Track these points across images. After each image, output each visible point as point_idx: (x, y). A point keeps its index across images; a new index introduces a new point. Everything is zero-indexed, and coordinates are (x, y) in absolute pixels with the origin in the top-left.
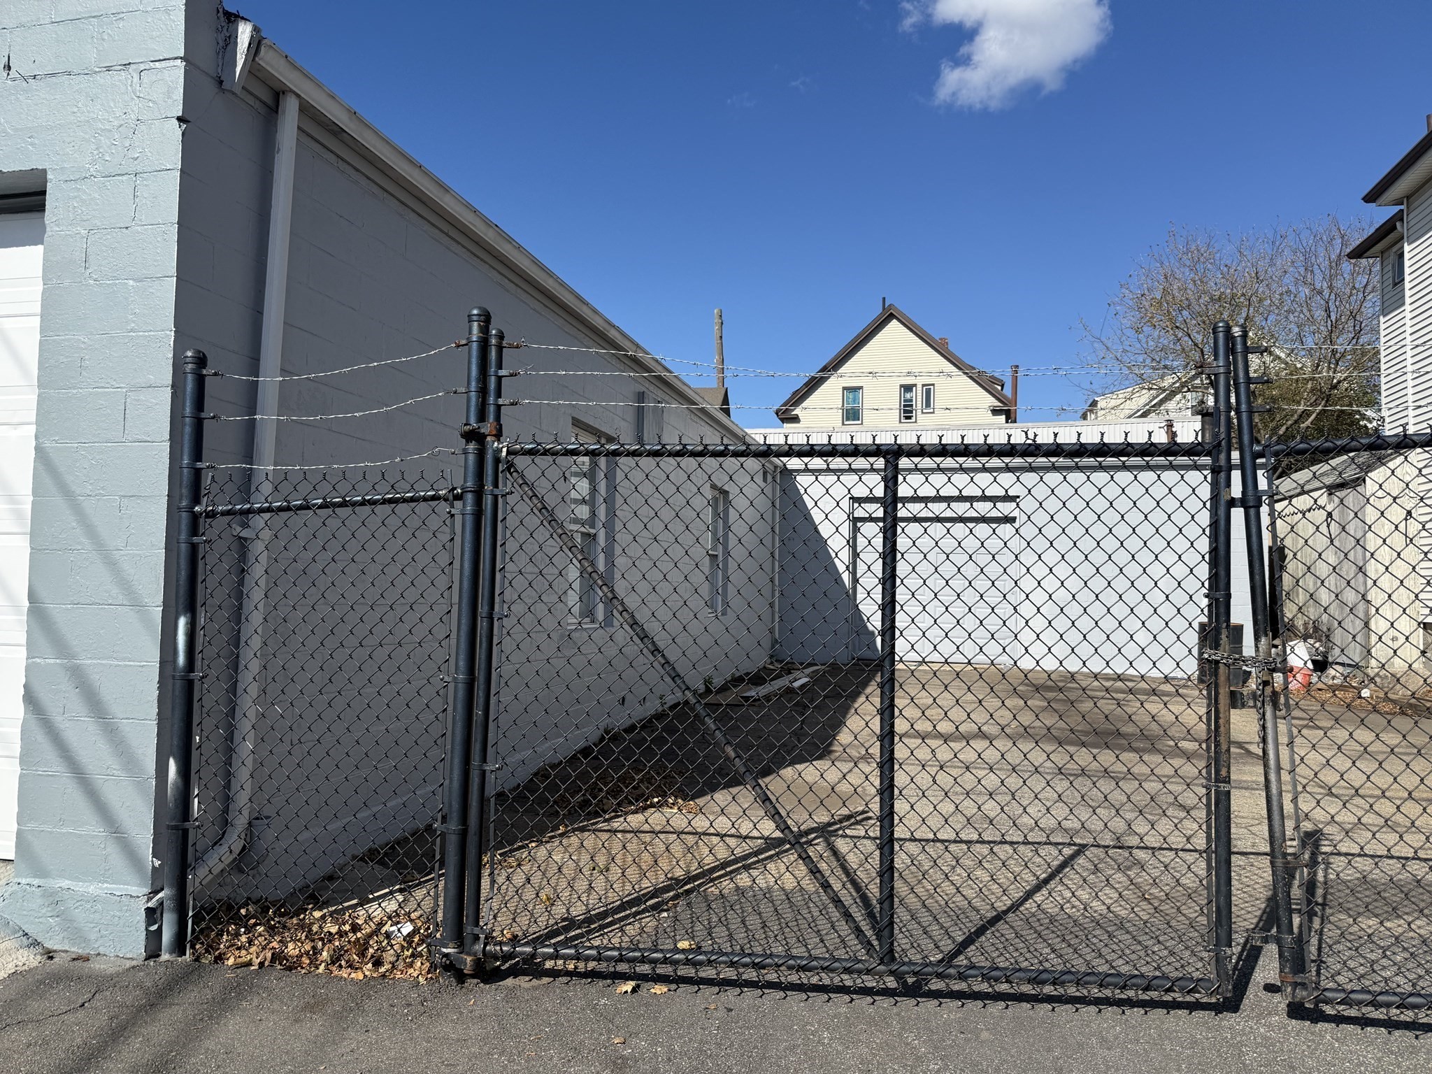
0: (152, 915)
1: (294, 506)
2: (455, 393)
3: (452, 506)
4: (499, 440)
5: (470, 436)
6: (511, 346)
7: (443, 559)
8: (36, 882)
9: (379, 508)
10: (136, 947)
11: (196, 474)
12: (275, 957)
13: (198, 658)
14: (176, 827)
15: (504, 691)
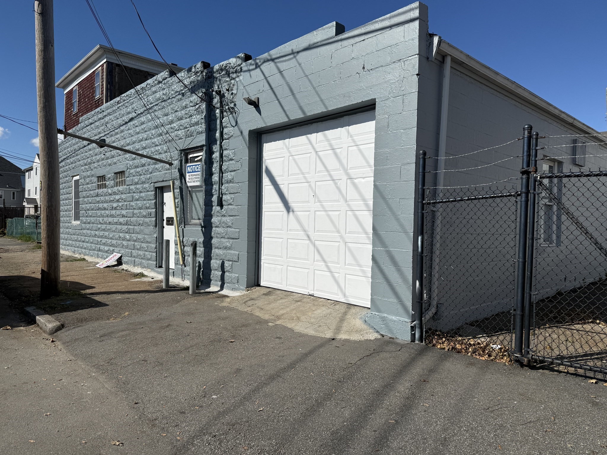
0: (413, 328)
1: (458, 200)
2: (518, 157)
3: (517, 198)
4: (536, 173)
5: (523, 173)
6: (542, 138)
7: (513, 217)
8: (377, 314)
10: (408, 338)
11: (423, 191)
12: (453, 348)
13: (425, 249)
14: (419, 302)
15: (538, 266)
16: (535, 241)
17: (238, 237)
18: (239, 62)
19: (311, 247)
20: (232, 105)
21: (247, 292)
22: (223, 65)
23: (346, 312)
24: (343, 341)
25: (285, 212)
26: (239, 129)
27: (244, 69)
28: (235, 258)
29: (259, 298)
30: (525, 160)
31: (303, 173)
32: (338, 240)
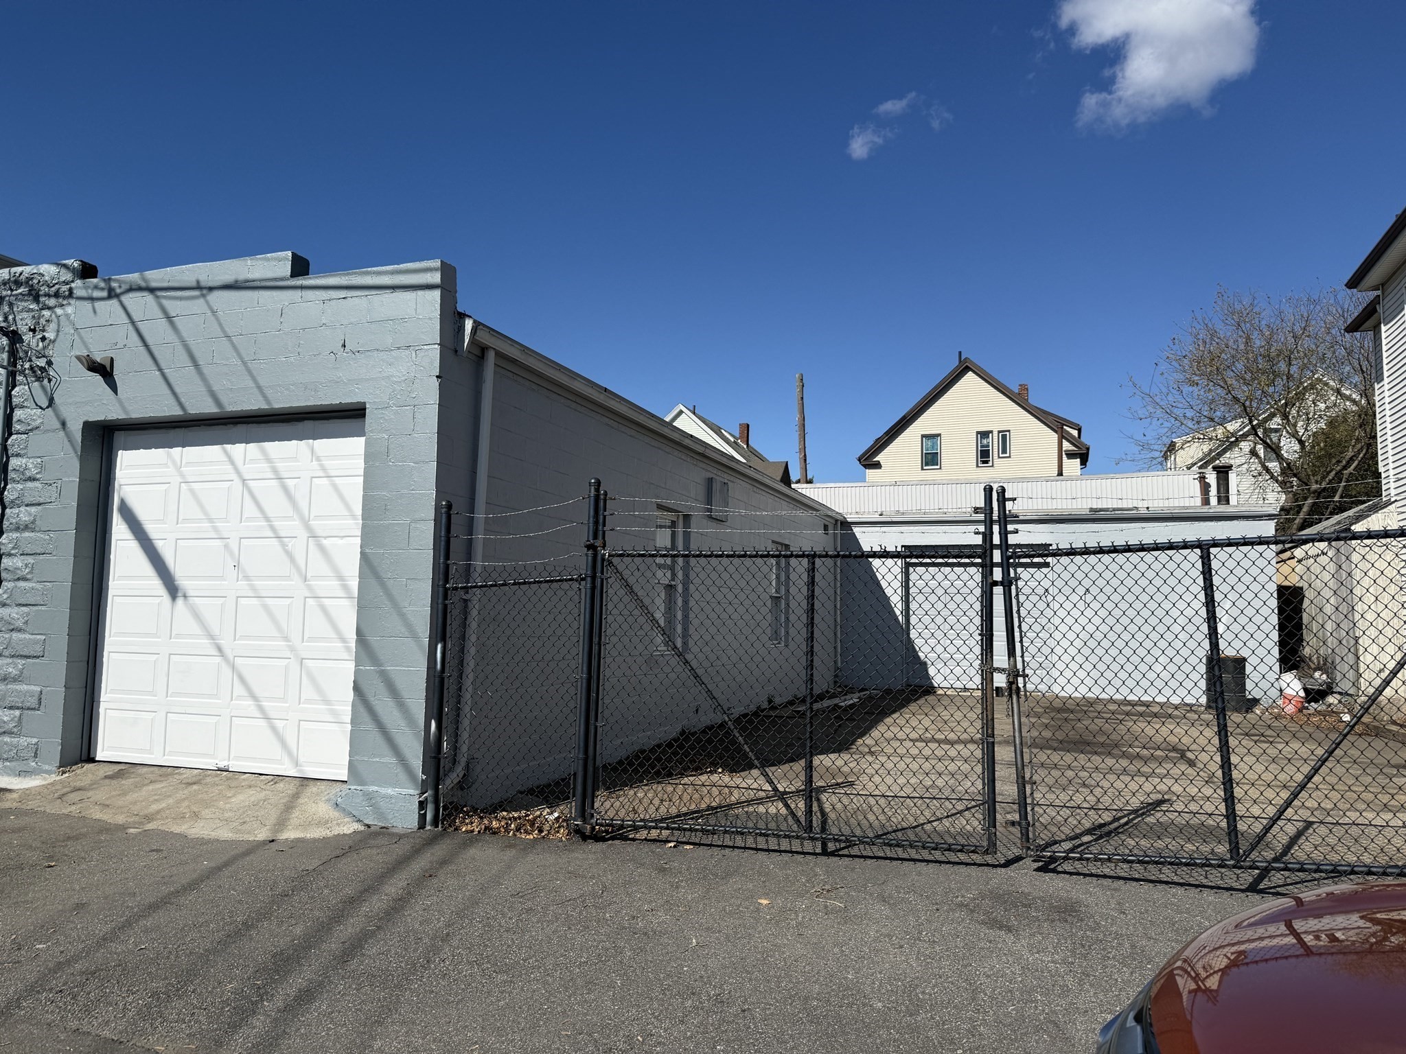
0: (422, 805)
1: (499, 584)
2: (582, 523)
3: (580, 584)
4: (604, 549)
5: (589, 547)
6: (611, 499)
7: (575, 612)
8: (359, 788)
9: (543, 585)
10: (413, 822)
11: (447, 567)
12: (486, 828)
13: (447, 666)
14: (435, 757)
15: (607, 684)
16: (602, 647)
17: (41, 654)
18: (67, 276)
19: (226, 671)
20: (42, 363)
21: (62, 777)
22: (21, 274)
23: (297, 793)
24: (292, 841)
25: (166, 597)
26: (57, 415)
27: (77, 293)
28: (33, 702)
29: (94, 786)
30: (591, 528)
31: (211, 520)
32: (288, 654)
